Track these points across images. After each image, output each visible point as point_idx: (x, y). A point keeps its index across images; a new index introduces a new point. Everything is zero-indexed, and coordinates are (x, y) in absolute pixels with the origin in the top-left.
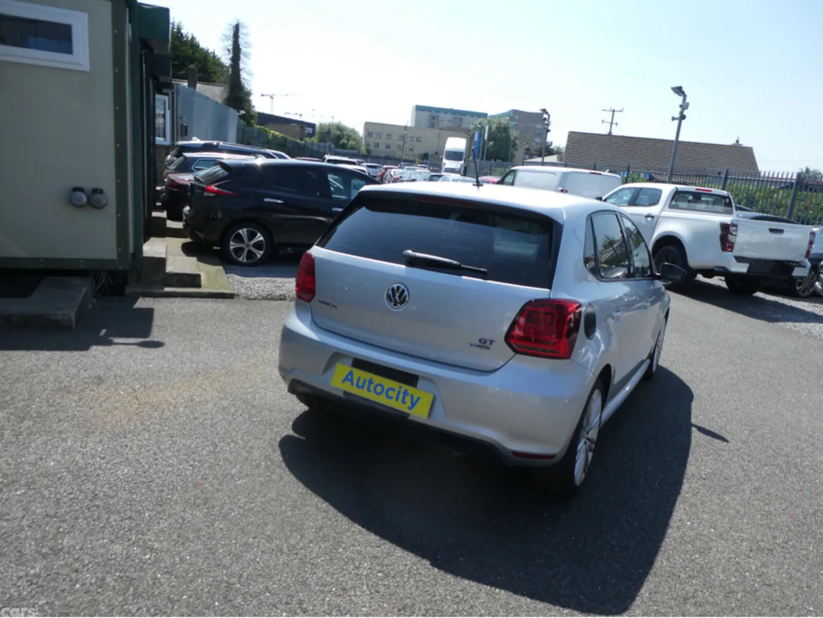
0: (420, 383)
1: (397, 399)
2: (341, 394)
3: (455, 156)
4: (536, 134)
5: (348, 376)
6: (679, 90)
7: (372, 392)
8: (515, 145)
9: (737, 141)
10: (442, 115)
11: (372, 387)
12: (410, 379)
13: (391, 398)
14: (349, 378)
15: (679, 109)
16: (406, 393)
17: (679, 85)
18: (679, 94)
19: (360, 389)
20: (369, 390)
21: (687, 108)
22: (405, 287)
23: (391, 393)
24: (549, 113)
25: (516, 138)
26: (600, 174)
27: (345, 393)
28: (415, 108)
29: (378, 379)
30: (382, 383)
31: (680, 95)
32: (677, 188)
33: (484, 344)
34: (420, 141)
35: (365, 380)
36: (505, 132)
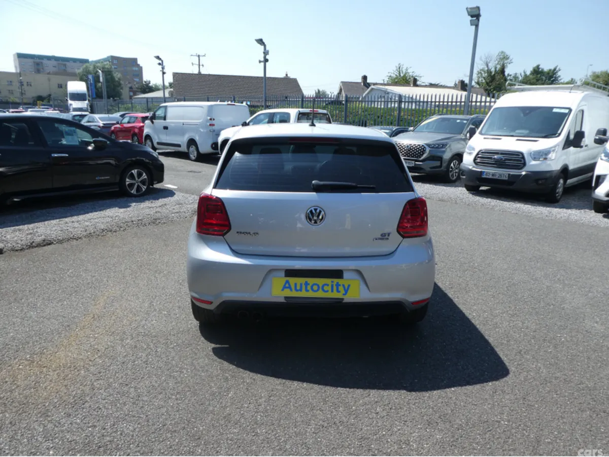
0: (345, 275)
1: (332, 291)
2: (283, 300)
3: (78, 97)
4: (134, 75)
5: (286, 284)
6: (261, 42)
7: (310, 291)
8: (120, 84)
9: (287, 75)
10: (45, 61)
11: (309, 287)
12: (337, 274)
13: (327, 291)
14: (287, 286)
15: (263, 55)
16: (338, 285)
17: (260, 38)
18: (260, 44)
19: (299, 292)
20: (307, 290)
21: (268, 54)
22: (320, 208)
23: (326, 288)
24: (162, 59)
25: (119, 79)
26: (234, 105)
27: (286, 298)
28: (16, 55)
29: (311, 281)
30: (318, 283)
31: (262, 45)
32: (299, 111)
33: (384, 236)
34: (31, 85)
35: (301, 285)
36: (109, 75)
